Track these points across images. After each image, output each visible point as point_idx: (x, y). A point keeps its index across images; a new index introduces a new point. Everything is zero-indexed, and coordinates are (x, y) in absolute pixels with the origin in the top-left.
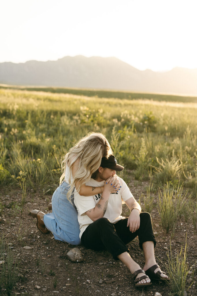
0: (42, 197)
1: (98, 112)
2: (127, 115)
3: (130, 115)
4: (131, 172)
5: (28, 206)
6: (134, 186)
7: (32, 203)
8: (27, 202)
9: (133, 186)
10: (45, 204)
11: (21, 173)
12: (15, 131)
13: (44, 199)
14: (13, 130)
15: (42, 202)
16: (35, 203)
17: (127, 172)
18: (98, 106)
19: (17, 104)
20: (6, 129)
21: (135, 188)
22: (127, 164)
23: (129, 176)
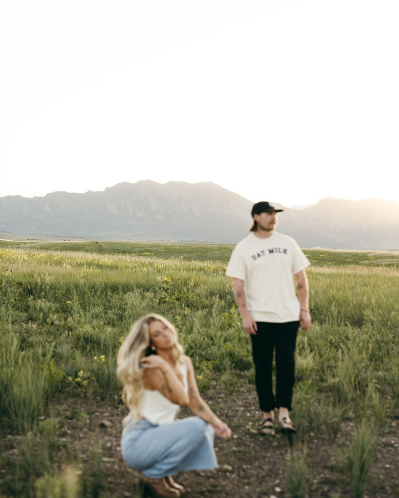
0: (114, 406)
1: (186, 284)
4: (243, 373)
5: (96, 416)
6: (247, 391)
9: (245, 391)
11: (81, 373)
13: (117, 408)
15: (115, 411)
16: (105, 413)
17: (235, 373)
18: (185, 274)
21: (247, 394)
22: (236, 363)
23: (239, 379)
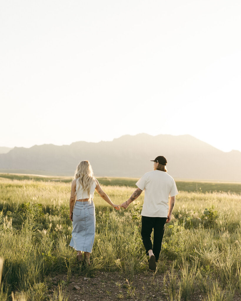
2: (185, 210)
3: (189, 210)
7: (76, 283)
8: (72, 282)
10: (87, 283)
12: (60, 227)
14: (58, 226)
19: (62, 200)
20: (51, 225)
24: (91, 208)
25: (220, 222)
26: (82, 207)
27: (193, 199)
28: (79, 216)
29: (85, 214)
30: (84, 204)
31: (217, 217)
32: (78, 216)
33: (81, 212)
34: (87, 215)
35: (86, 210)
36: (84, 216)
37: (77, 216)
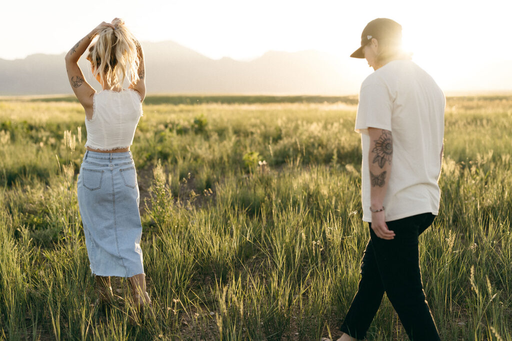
24: (128, 169)
25: (210, 127)
26: (104, 166)
27: (181, 111)
28: (98, 188)
29: (113, 185)
30: (109, 159)
31: (206, 124)
32: (95, 189)
33: (101, 179)
34: (119, 186)
35: (116, 175)
36: (112, 189)
37: (92, 190)
